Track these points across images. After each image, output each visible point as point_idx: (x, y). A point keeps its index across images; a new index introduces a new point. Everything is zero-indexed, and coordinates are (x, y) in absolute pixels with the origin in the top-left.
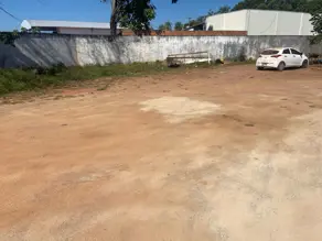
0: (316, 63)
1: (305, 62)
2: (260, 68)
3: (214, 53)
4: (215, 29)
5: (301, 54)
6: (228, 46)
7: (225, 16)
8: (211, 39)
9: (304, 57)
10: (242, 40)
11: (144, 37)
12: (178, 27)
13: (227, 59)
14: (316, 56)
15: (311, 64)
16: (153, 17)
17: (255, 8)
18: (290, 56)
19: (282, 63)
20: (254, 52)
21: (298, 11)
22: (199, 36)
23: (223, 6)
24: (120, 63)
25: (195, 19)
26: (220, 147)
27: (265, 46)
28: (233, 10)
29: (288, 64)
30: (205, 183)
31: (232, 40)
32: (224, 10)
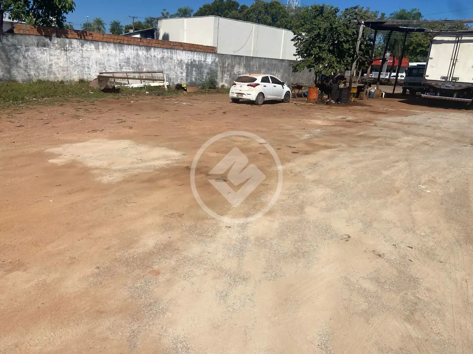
0: (299, 96)
1: (288, 94)
2: (236, 101)
3: (173, 75)
4: (171, 39)
5: (282, 84)
6: (191, 65)
7: (186, 21)
8: (167, 53)
9: (287, 89)
10: (210, 59)
11: (56, 40)
12: (116, 29)
13: (192, 84)
14: (299, 87)
15: (294, 96)
16: (71, 9)
17: (225, 16)
18: (270, 85)
19: (261, 94)
20: (226, 77)
21: (278, 27)
22: (148, 47)
23: (183, 6)
24: (12, 81)
25: (143, 21)
26: (181, 216)
27: (240, 70)
28: (196, 15)
29: (268, 97)
30: (158, 273)
31: (197, 57)
32: (184, 13)
